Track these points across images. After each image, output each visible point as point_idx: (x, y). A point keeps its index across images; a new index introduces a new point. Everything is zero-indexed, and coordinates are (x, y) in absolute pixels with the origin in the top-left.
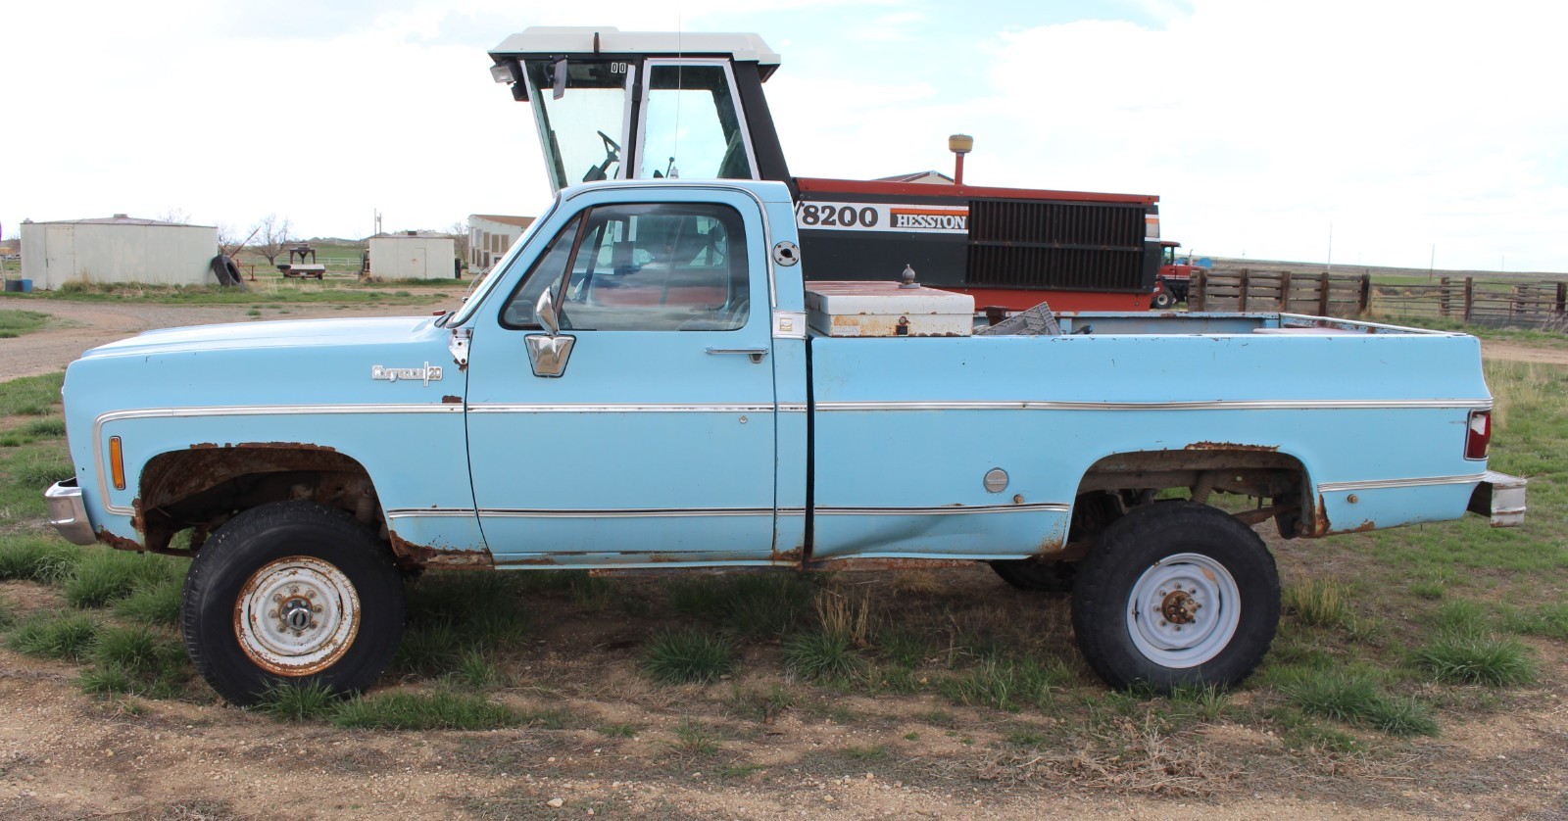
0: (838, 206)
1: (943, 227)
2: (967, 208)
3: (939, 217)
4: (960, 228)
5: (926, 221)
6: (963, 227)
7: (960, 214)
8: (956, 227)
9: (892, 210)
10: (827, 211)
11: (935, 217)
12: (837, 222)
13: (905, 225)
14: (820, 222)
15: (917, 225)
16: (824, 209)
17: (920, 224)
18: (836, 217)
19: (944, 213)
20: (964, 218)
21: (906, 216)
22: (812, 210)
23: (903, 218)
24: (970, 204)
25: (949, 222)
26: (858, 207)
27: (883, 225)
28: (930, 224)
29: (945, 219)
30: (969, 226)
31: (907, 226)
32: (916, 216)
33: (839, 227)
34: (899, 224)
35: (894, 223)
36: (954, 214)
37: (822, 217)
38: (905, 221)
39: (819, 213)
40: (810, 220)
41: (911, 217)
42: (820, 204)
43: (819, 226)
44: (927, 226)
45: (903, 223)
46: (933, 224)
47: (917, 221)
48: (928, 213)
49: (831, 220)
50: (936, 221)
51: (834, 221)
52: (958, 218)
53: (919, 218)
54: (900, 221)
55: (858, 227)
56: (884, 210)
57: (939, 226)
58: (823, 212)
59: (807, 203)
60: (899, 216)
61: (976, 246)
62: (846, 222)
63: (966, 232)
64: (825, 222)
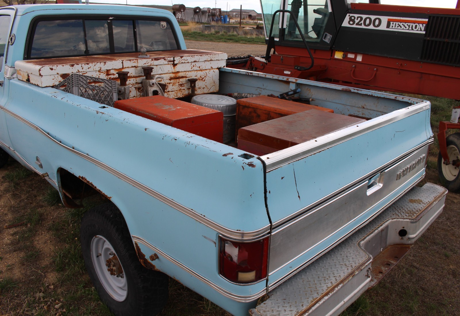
0: (364, 16)
1: (412, 29)
2: (427, 20)
3: (411, 24)
4: (421, 30)
5: (404, 26)
6: (423, 30)
7: (423, 23)
8: (419, 30)
9: (388, 19)
10: (359, 19)
11: (409, 24)
12: (363, 24)
13: (394, 27)
14: (355, 24)
15: (399, 28)
16: (358, 17)
17: (401, 27)
18: (362, 22)
19: (414, 22)
20: (424, 25)
21: (394, 23)
22: (353, 18)
23: (393, 24)
24: (429, 18)
25: (416, 28)
26: (373, 17)
27: (383, 27)
28: (406, 28)
29: (414, 25)
30: (426, 29)
31: (395, 28)
32: (399, 23)
33: (363, 27)
34: (391, 27)
35: (388, 26)
36: (419, 23)
37: (357, 21)
38: (394, 25)
39: (356, 20)
40: (351, 23)
41: (397, 23)
42: (356, 16)
43: (354, 26)
44: (405, 28)
45: (392, 26)
46: (407, 27)
47: (400, 26)
48: (406, 22)
49: (360, 23)
50: (409, 26)
51: (361, 23)
52: (421, 25)
53: (401, 24)
54: (391, 25)
55: (371, 27)
56: (384, 19)
57: (410, 29)
58: (357, 19)
59: (351, 15)
60: (392, 23)
61: (429, 41)
62: (367, 24)
63: (424, 32)
64: (357, 24)
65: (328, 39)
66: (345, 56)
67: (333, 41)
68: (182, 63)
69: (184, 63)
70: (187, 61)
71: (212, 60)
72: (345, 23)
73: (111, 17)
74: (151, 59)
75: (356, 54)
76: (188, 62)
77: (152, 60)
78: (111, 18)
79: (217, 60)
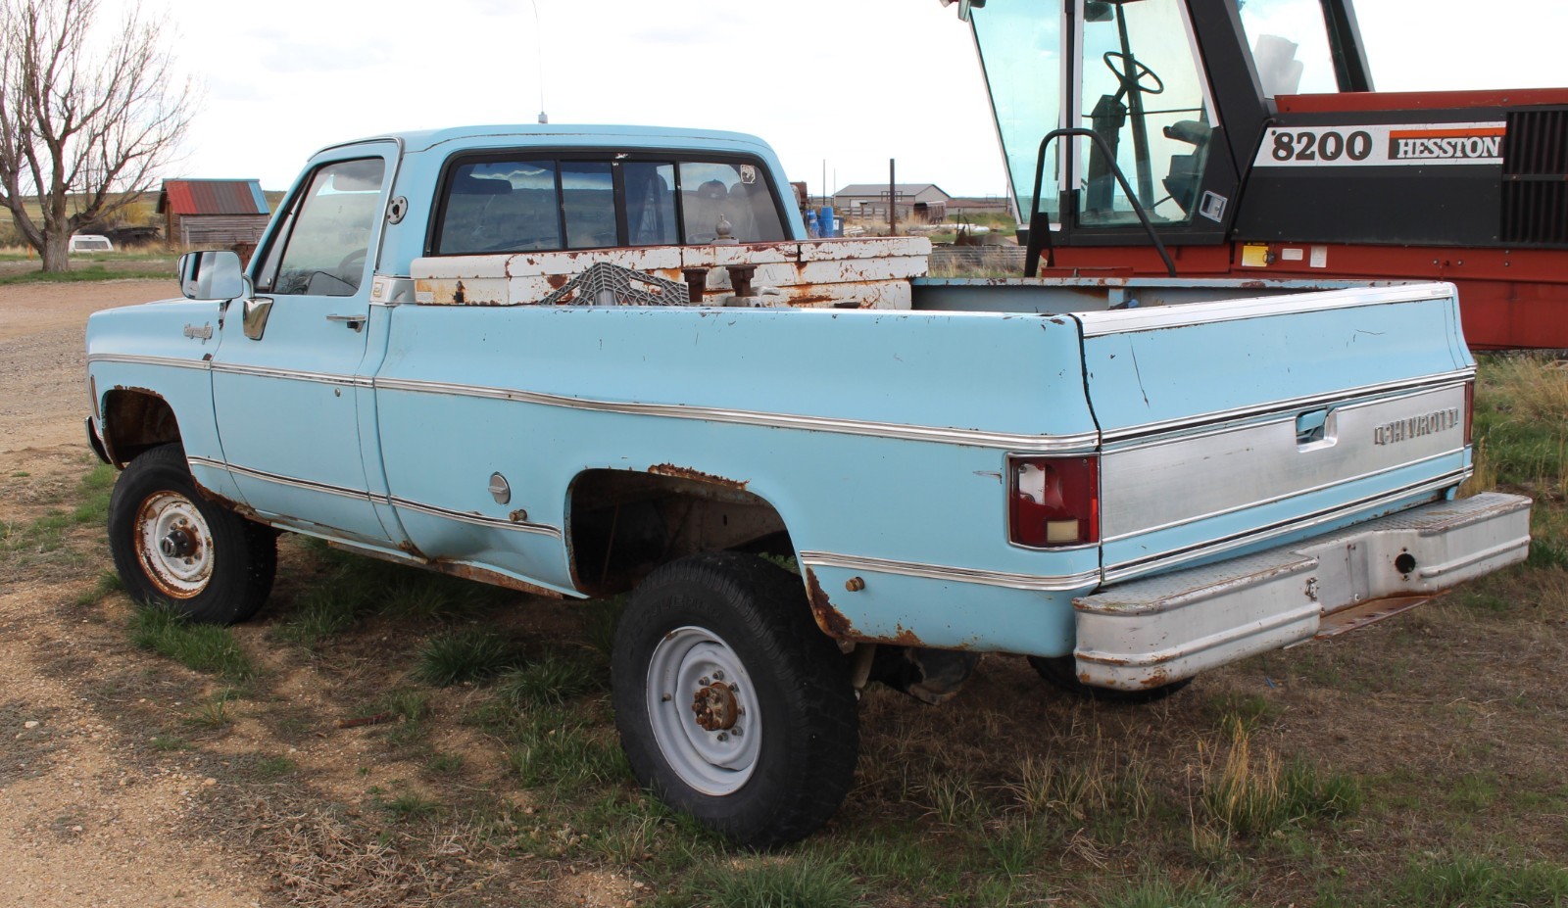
0: (1319, 132)
1: (1465, 156)
2: (1503, 124)
3: (1460, 141)
4: (1490, 155)
5: (1440, 148)
6: (1495, 153)
7: (1492, 134)
8: (1485, 154)
9: (1392, 133)
10: (1305, 140)
11: (1453, 141)
12: (1317, 155)
13: (1410, 155)
14: (1294, 156)
15: (1426, 154)
16: (1300, 136)
17: (1431, 152)
18: (1315, 148)
19: (1467, 134)
20: (1498, 140)
21: (1410, 142)
22: (1285, 139)
23: (1406, 145)
24: (1509, 118)
25: (1474, 149)
26: (1345, 131)
27: (1379, 157)
28: (1445, 152)
29: (1468, 143)
30: (1505, 151)
31: (1412, 156)
32: (1425, 141)
33: (1318, 162)
34: (1401, 154)
35: (1393, 152)
36: (1482, 134)
37: (1298, 148)
38: (1410, 148)
39: (1294, 144)
40: (1282, 153)
41: (1418, 142)
42: (1295, 131)
43: (1293, 162)
44: (1442, 155)
45: (1406, 152)
46: (1450, 151)
47: (1426, 148)
48: (1443, 135)
49: (1308, 152)
50: (1455, 147)
51: (1313, 153)
52: (1488, 140)
53: (1430, 143)
54: (1402, 148)
55: (1345, 160)
56: (1380, 134)
57: (1459, 153)
58: (1299, 142)
59: (1280, 130)
60: (1402, 142)
61: (1516, 183)
62: (1329, 154)
63: (1500, 161)
64: (1301, 156)
65: (1216, 208)
66: (1274, 258)
67: (1233, 213)
68: (819, 260)
69: (824, 260)
70: (830, 257)
71: (893, 256)
72: (1265, 158)
73: (622, 153)
74: (745, 248)
75: (1307, 246)
76: (833, 259)
77: (748, 249)
78: (620, 156)
79: (904, 255)
